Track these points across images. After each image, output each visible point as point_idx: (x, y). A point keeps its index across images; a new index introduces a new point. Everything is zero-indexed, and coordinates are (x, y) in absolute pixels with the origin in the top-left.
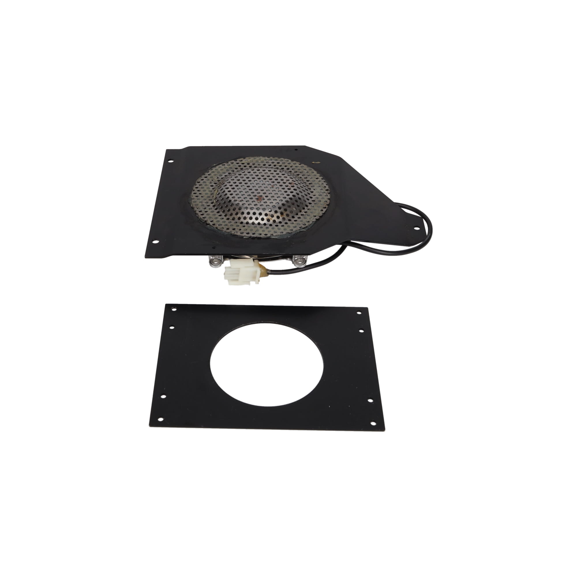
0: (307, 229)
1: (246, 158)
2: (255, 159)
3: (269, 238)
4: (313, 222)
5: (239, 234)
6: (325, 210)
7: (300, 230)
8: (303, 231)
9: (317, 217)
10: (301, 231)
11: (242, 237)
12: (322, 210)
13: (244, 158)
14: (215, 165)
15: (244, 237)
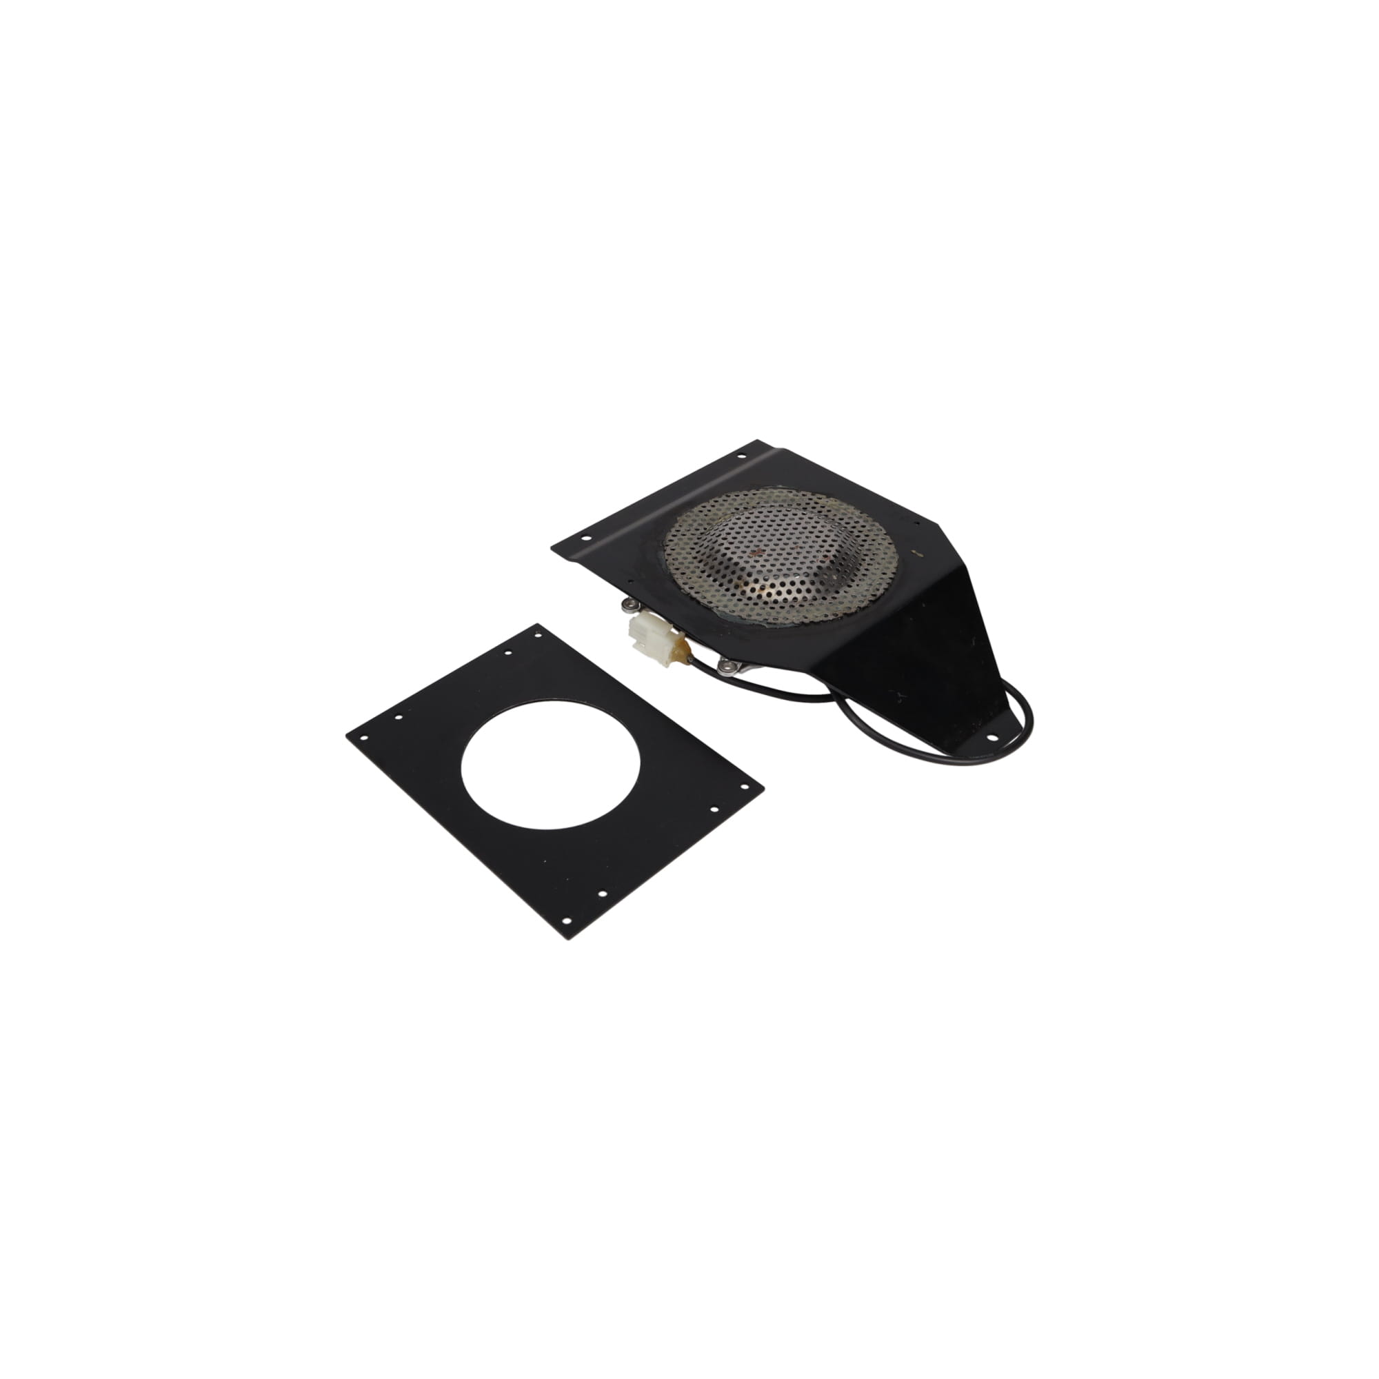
0: (771, 626)
1: (832, 499)
2: (841, 505)
3: (710, 609)
4: (793, 623)
5: (680, 582)
6: (831, 618)
7: (761, 622)
8: (764, 626)
9: (806, 621)
10: (761, 625)
11: (680, 588)
12: (826, 616)
13: (828, 497)
14: (780, 486)
15: (682, 591)
